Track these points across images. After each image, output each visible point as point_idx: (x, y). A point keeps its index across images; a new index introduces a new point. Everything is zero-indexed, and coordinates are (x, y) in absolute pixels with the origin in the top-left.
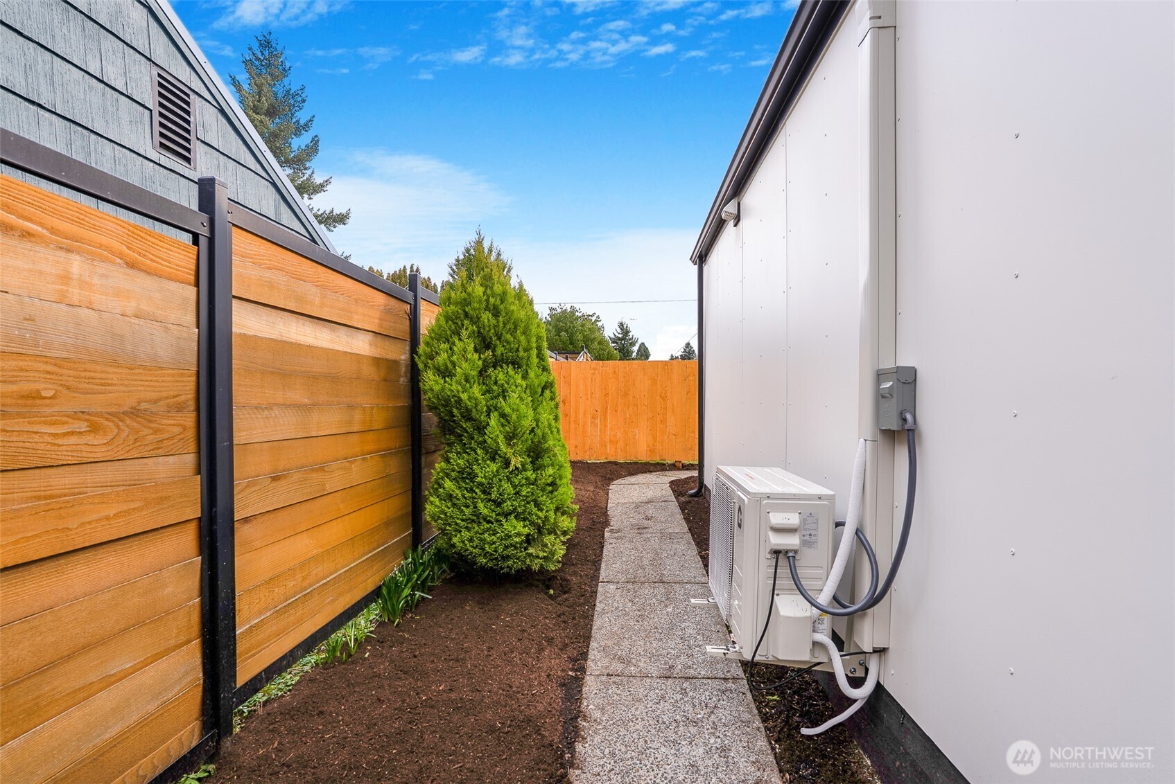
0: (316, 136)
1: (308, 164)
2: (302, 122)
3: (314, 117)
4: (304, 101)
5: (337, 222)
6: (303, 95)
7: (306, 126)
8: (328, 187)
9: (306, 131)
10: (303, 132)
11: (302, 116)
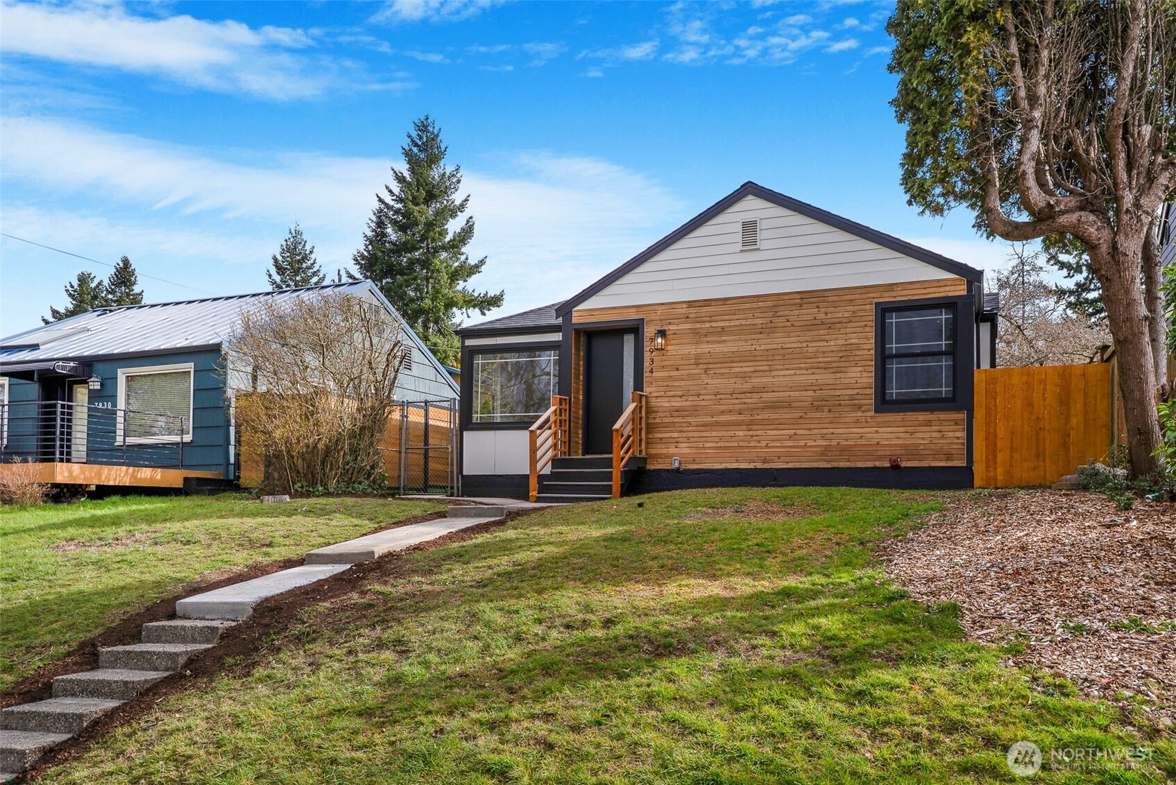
0: (471, 218)
1: (463, 250)
2: (458, 203)
3: (469, 196)
4: (459, 181)
5: (492, 305)
6: (458, 175)
7: (462, 207)
8: (483, 268)
9: (462, 212)
10: (459, 213)
11: (458, 198)
